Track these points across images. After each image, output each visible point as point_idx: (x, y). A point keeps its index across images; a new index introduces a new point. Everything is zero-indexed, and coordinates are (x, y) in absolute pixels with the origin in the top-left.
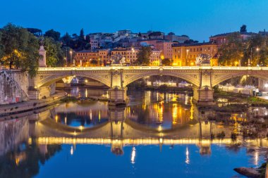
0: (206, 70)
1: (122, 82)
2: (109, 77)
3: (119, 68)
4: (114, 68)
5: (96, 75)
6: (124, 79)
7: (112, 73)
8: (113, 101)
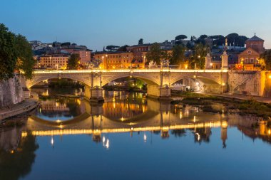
0: (166, 72)
1: (101, 82)
2: (90, 78)
3: (99, 71)
4: (94, 71)
5: (79, 77)
6: (102, 80)
7: (93, 75)
8: (95, 98)
